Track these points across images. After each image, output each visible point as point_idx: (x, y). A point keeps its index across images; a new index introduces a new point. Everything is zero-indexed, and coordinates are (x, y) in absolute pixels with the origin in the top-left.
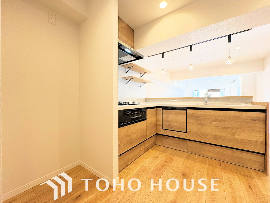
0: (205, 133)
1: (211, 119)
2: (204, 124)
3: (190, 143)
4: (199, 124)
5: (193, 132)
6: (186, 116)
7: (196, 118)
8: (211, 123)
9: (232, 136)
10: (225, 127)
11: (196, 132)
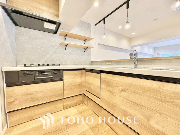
0: (114, 104)
1: (120, 88)
2: (114, 93)
3: (104, 111)
4: (109, 91)
5: (105, 99)
6: (99, 80)
7: (107, 83)
8: (121, 93)
9: (146, 120)
10: (136, 103)
11: (107, 100)
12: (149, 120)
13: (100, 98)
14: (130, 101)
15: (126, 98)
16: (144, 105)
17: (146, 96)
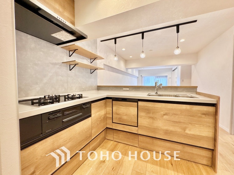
0: (156, 128)
1: (162, 113)
2: (156, 118)
3: (141, 138)
4: (150, 117)
5: (144, 126)
6: (137, 108)
7: (148, 111)
8: (163, 117)
9: (183, 131)
10: (176, 122)
11: (147, 126)
12: (185, 130)
13: (137, 127)
14: (172, 121)
15: (168, 120)
16: (182, 121)
17: (183, 115)
